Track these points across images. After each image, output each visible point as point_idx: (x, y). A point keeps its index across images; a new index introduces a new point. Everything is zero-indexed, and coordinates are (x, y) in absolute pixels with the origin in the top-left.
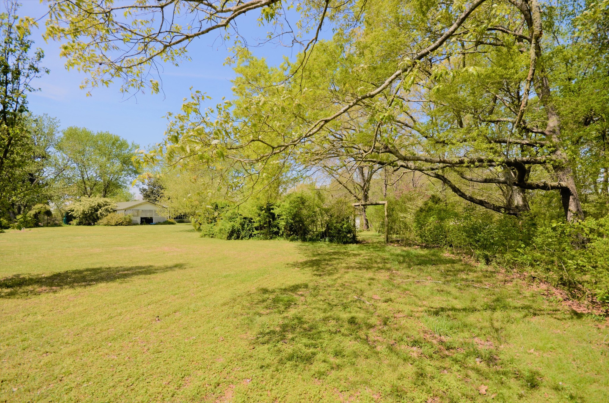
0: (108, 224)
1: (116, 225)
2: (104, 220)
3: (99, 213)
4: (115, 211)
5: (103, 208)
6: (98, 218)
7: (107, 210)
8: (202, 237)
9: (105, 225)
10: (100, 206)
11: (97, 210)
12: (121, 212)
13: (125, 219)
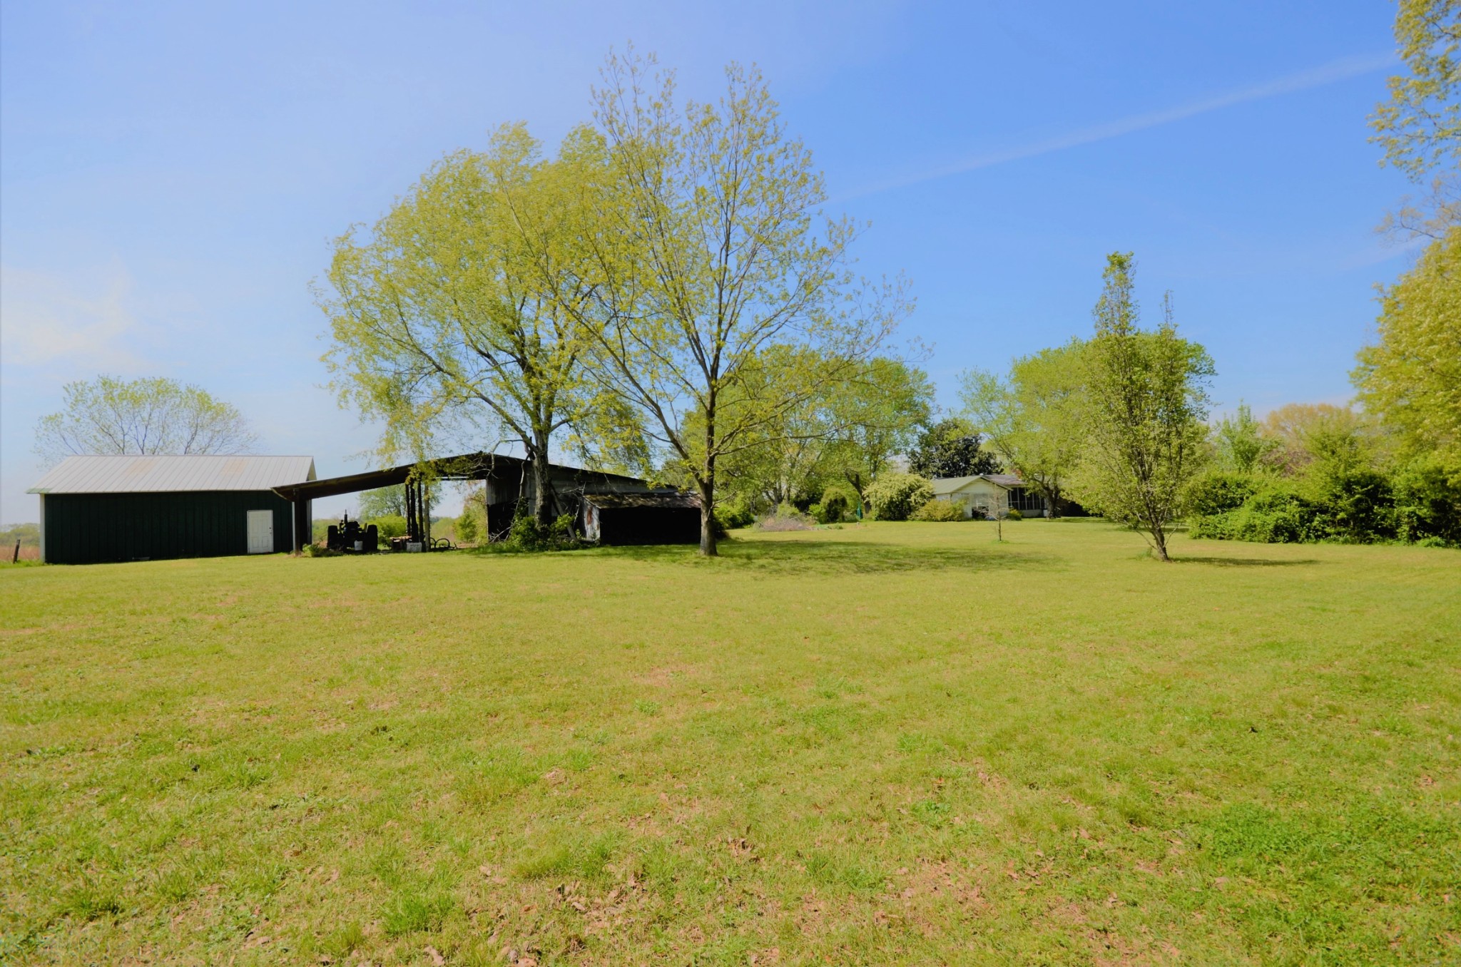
0: (931, 518)
1: (944, 520)
2: (922, 512)
3: (912, 499)
4: (933, 496)
5: (918, 492)
6: (911, 509)
7: (922, 495)
8: (1195, 538)
9: (925, 520)
10: (912, 489)
11: (908, 496)
12: (943, 497)
13: (955, 510)
